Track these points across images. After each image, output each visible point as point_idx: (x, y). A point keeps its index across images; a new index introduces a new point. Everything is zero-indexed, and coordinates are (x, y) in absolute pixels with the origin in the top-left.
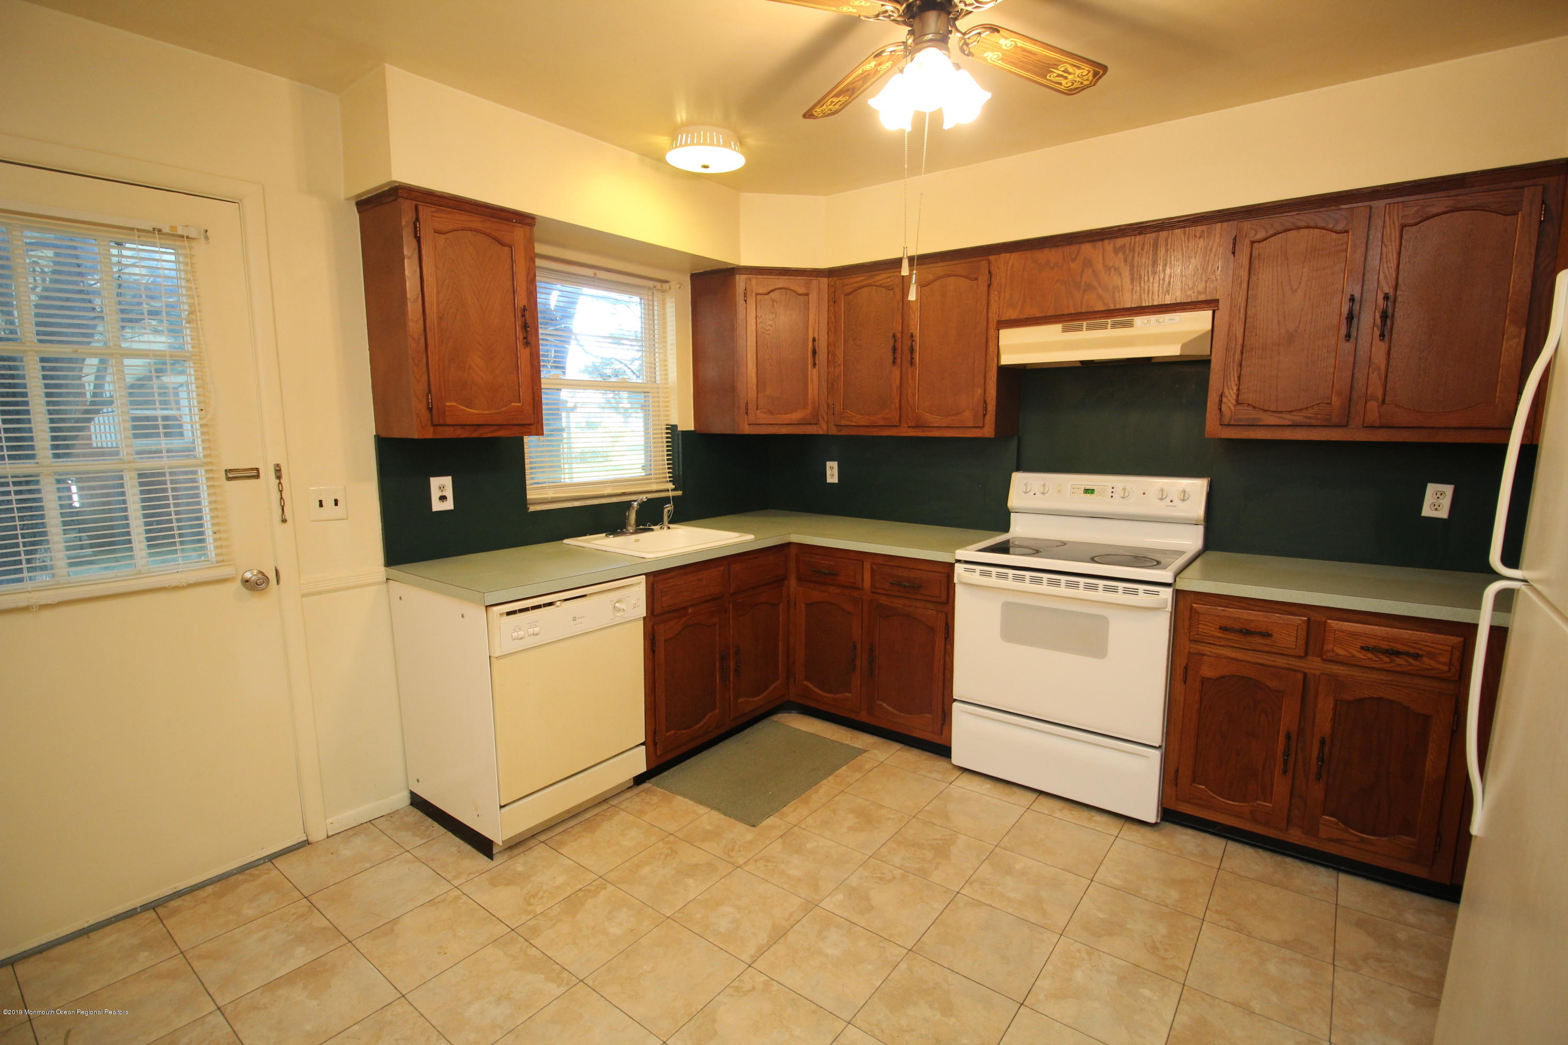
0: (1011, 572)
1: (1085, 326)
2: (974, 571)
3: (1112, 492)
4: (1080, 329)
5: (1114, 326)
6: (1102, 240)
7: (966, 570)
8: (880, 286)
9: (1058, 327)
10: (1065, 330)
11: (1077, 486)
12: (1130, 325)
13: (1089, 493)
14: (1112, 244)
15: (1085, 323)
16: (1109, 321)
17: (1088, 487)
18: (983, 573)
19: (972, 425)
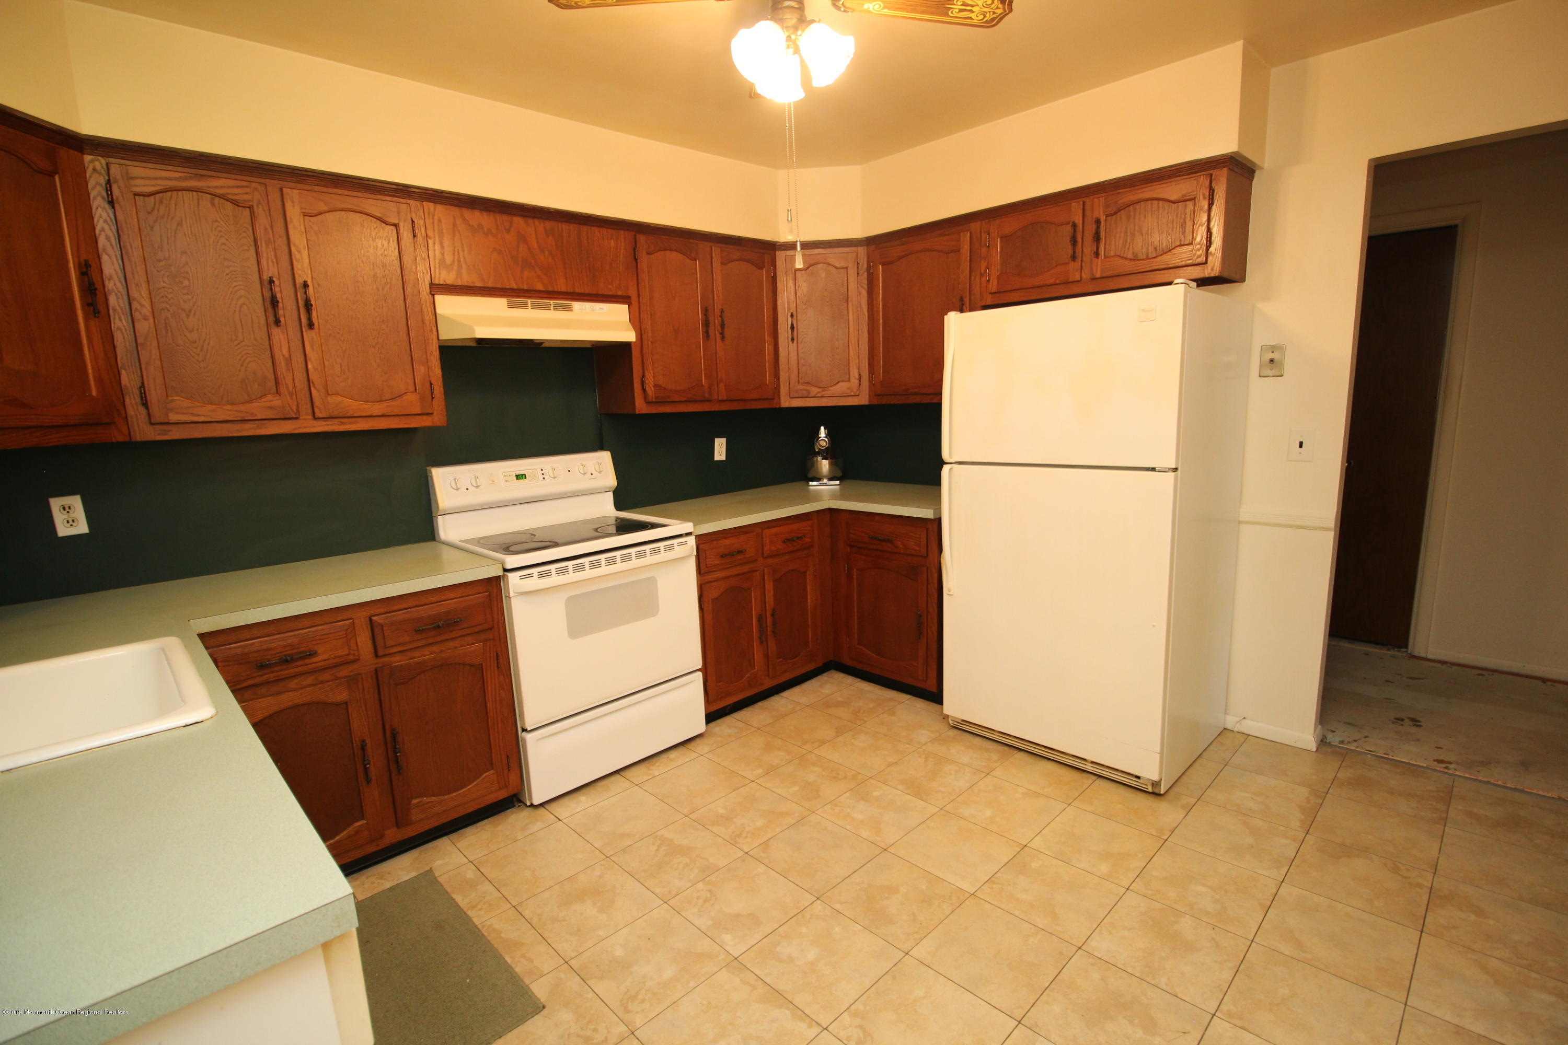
0: (570, 564)
1: (529, 304)
2: (531, 575)
3: (543, 474)
4: (525, 306)
5: (556, 308)
6: (534, 218)
7: (522, 578)
8: (221, 197)
9: (503, 302)
10: (510, 306)
11: (508, 474)
12: (568, 308)
13: (520, 479)
14: (542, 225)
15: (529, 301)
16: (552, 302)
17: (518, 473)
18: (542, 575)
19: (419, 412)
